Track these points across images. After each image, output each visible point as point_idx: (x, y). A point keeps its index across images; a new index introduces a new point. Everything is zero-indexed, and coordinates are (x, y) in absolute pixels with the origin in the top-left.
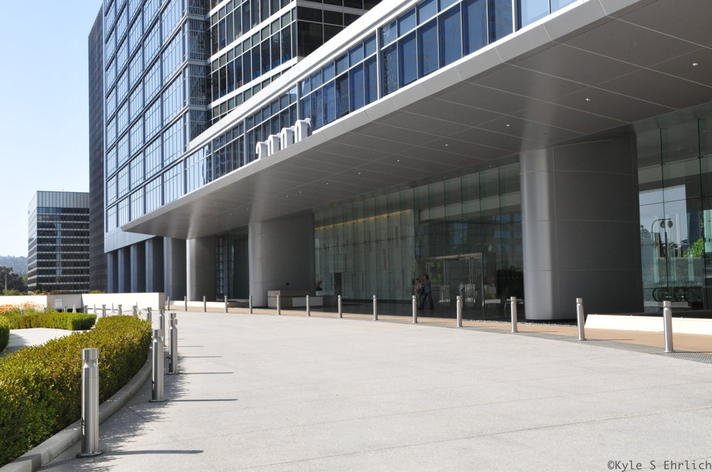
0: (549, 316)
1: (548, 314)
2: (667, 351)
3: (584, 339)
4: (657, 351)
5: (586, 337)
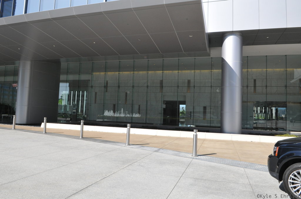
0: (25, 123)
1: (25, 122)
2: (81, 138)
3: (46, 133)
5: (46, 132)
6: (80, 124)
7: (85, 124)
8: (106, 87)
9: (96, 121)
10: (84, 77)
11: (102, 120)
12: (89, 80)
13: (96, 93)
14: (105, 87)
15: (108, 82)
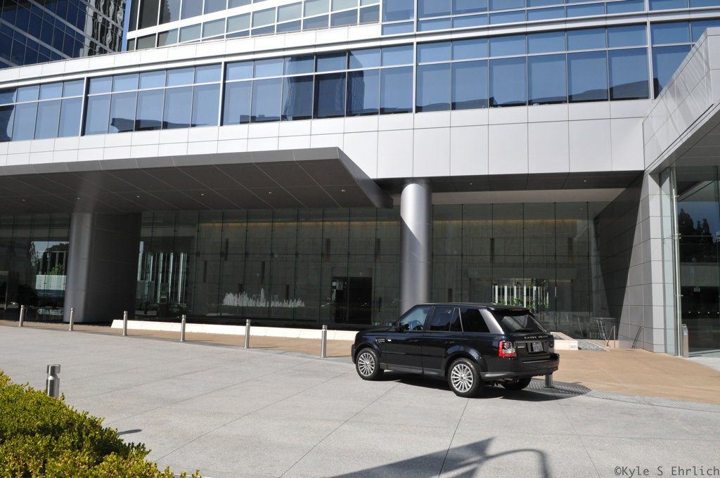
1: (81, 319)
2: (181, 340)
3: (126, 335)
4: (178, 341)
5: (128, 333)
6: (181, 322)
7: (189, 321)
8: (224, 254)
9: (205, 316)
10: (184, 231)
11: (215, 315)
12: (193, 237)
13: (206, 263)
14: (221, 254)
15: (230, 240)
